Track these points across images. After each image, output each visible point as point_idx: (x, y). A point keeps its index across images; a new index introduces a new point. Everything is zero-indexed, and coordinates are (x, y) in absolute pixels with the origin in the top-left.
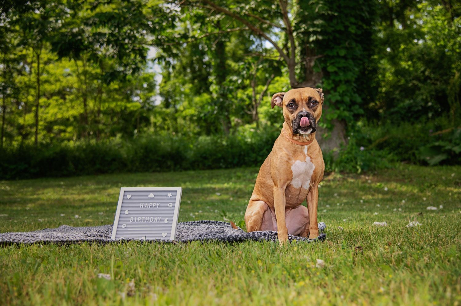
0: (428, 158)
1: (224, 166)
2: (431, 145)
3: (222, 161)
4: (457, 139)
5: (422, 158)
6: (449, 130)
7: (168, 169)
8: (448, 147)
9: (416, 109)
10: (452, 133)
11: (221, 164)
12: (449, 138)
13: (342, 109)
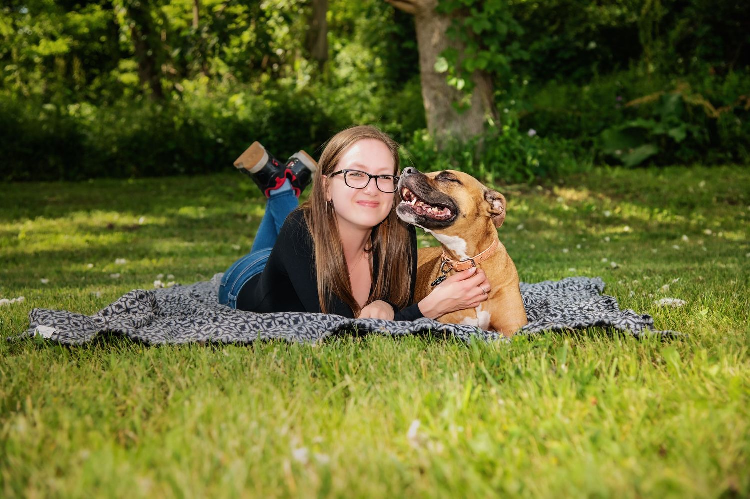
0: (619, 153)
1: (182, 170)
2: (623, 127)
3: (177, 157)
4: (671, 114)
5: (608, 151)
6: (655, 96)
7: (52, 175)
8: (659, 130)
9: (567, 56)
10: (661, 102)
11: (176, 166)
12: (655, 113)
13: (493, 48)
